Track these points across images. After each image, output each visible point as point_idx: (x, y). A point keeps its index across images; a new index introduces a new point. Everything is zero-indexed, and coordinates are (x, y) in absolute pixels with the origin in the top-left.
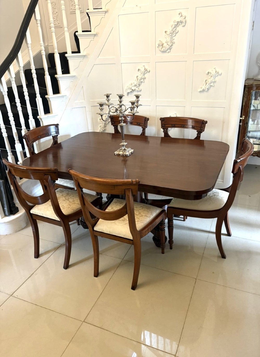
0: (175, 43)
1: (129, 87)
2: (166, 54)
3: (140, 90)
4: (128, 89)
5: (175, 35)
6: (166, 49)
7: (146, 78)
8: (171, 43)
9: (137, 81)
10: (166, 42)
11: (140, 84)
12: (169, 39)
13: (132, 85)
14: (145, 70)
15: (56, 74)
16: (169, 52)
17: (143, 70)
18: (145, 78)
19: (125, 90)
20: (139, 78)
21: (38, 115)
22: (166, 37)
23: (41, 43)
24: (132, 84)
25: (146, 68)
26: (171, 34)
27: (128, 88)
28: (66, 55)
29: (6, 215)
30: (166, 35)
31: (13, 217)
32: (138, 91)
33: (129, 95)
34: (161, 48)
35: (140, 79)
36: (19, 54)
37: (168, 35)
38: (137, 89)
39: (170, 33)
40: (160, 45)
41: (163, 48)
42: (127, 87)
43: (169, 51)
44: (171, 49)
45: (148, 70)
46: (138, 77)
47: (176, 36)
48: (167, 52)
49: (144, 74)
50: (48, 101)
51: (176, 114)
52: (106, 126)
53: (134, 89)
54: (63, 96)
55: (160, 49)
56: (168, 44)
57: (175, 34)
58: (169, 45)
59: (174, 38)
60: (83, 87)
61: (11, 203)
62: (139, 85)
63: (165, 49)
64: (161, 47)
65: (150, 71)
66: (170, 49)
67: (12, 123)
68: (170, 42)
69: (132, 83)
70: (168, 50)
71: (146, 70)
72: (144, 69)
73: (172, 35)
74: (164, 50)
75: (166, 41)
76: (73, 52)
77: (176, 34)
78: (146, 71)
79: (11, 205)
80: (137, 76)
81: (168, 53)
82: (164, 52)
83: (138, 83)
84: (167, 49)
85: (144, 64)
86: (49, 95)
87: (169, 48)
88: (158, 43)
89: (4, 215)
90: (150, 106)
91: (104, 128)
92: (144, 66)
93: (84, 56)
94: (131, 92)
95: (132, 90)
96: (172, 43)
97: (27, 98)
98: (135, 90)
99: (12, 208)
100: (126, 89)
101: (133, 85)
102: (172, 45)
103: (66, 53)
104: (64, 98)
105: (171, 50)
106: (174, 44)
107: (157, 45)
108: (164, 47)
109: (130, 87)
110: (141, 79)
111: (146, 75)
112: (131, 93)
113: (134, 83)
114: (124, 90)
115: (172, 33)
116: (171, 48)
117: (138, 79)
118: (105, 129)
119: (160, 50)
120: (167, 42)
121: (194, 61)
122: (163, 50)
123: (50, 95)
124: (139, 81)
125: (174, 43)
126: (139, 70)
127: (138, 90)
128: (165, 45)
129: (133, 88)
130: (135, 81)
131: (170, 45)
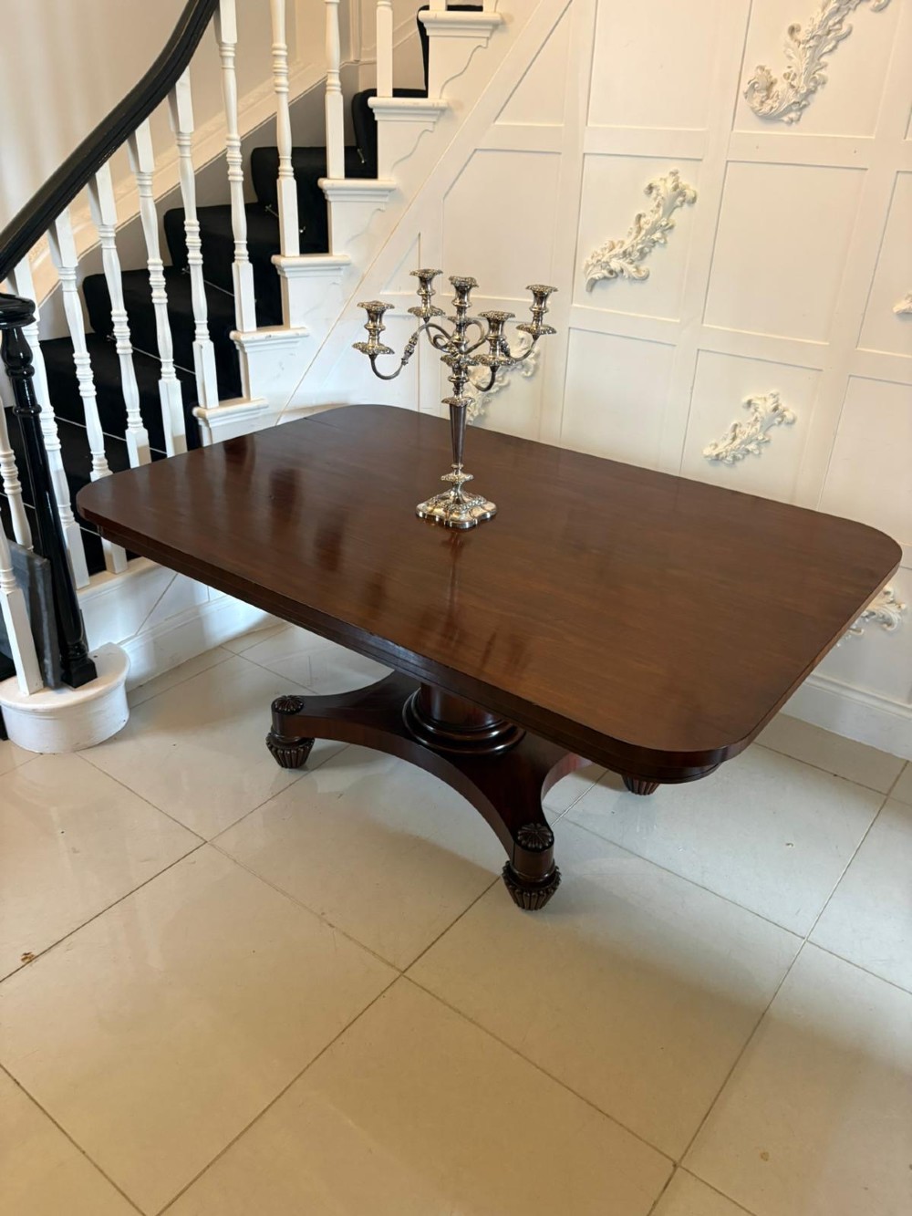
0: (827, 85)
1: (599, 258)
2: (778, 131)
3: (643, 274)
4: (595, 266)
5: (835, 47)
6: (781, 104)
7: (676, 228)
8: (806, 82)
9: (634, 234)
10: (785, 75)
11: (647, 250)
12: (800, 63)
13: (613, 252)
14: (678, 190)
15: (325, 175)
16: (792, 120)
17: (666, 188)
18: (671, 228)
19: (583, 267)
20: (646, 223)
21: (235, 329)
22: (790, 52)
23: (275, 45)
24: (612, 247)
25: (683, 182)
26: (812, 43)
27: (594, 261)
28: (371, 101)
29: (46, 685)
30: (793, 44)
31: (69, 697)
32: (634, 279)
33: (597, 290)
34: (762, 102)
35: (647, 227)
36: (182, 84)
37: (802, 46)
38: (631, 269)
39: (812, 38)
40: (756, 86)
41: (770, 102)
42: (592, 257)
43: (793, 115)
44: (805, 106)
45: (690, 194)
46: (643, 220)
47: (837, 51)
48: (786, 119)
49: (670, 210)
50: (278, 277)
51: (774, 397)
52: (490, 402)
53: (618, 269)
54: (337, 267)
55: (756, 104)
56: (792, 87)
57: (833, 43)
58: (797, 92)
59: (823, 59)
60: (419, 235)
61: (69, 643)
62: (643, 254)
63: (776, 104)
64: (759, 96)
65: (694, 200)
66: (801, 109)
67: (124, 347)
68: (803, 77)
69: (616, 242)
70: (788, 110)
71: (682, 194)
72: (670, 185)
73: (817, 46)
74: (772, 108)
75: (789, 70)
76: (398, 93)
77: (838, 41)
78: (681, 199)
79: (71, 652)
80: (640, 217)
81: (787, 123)
82: (770, 118)
83: (637, 244)
84: (785, 105)
85: (673, 166)
86: (284, 256)
87: (794, 103)
88: (750, 74)
89: (40, 683)
90: (674, 346)
91: (479, 410)
92: (674, 174)
93: (442, 111)
94: (605, 278)
95: (611, 272)
96: (812, 84)
97: (195, 257)
98: (622, 271)
99: (72, 662)
100: (588, 266)
101: (618, 250)
102: (811, 92)
103: (373, 93)
104: (342, 273)
105: (806, 111)
106: (819, 88)
107: (745, 87)
108: (775, 99)
109: (604, 259)
110: (653, 230)
111: (677, 217)
112: (605, 281)
113: (623, 243)
114: (581, 266)
115: (820, 37)
116: (804, 103)
117: (640, 229)
118: (485, 414)
119: (753, 109)
120: (791, 77)
121: (898, 172)
122: (766, 109)
123: (287, 255)
124: (646, 235)
125: (824, 83)
126: (651, 188)
127: (634, 275)
128: (781, 87)
129: (615, 265)
130: (630, 233)
131: (803, 91)
